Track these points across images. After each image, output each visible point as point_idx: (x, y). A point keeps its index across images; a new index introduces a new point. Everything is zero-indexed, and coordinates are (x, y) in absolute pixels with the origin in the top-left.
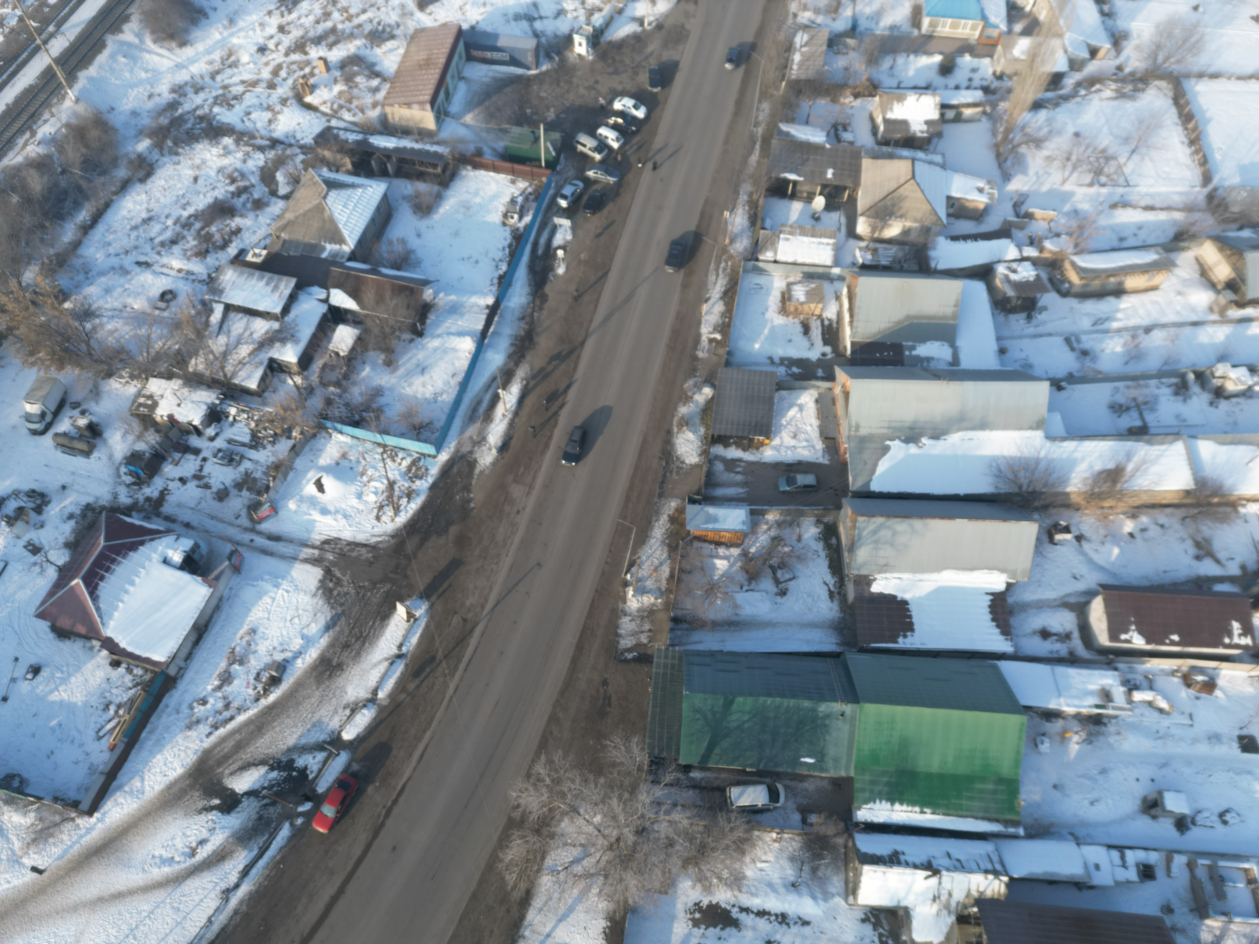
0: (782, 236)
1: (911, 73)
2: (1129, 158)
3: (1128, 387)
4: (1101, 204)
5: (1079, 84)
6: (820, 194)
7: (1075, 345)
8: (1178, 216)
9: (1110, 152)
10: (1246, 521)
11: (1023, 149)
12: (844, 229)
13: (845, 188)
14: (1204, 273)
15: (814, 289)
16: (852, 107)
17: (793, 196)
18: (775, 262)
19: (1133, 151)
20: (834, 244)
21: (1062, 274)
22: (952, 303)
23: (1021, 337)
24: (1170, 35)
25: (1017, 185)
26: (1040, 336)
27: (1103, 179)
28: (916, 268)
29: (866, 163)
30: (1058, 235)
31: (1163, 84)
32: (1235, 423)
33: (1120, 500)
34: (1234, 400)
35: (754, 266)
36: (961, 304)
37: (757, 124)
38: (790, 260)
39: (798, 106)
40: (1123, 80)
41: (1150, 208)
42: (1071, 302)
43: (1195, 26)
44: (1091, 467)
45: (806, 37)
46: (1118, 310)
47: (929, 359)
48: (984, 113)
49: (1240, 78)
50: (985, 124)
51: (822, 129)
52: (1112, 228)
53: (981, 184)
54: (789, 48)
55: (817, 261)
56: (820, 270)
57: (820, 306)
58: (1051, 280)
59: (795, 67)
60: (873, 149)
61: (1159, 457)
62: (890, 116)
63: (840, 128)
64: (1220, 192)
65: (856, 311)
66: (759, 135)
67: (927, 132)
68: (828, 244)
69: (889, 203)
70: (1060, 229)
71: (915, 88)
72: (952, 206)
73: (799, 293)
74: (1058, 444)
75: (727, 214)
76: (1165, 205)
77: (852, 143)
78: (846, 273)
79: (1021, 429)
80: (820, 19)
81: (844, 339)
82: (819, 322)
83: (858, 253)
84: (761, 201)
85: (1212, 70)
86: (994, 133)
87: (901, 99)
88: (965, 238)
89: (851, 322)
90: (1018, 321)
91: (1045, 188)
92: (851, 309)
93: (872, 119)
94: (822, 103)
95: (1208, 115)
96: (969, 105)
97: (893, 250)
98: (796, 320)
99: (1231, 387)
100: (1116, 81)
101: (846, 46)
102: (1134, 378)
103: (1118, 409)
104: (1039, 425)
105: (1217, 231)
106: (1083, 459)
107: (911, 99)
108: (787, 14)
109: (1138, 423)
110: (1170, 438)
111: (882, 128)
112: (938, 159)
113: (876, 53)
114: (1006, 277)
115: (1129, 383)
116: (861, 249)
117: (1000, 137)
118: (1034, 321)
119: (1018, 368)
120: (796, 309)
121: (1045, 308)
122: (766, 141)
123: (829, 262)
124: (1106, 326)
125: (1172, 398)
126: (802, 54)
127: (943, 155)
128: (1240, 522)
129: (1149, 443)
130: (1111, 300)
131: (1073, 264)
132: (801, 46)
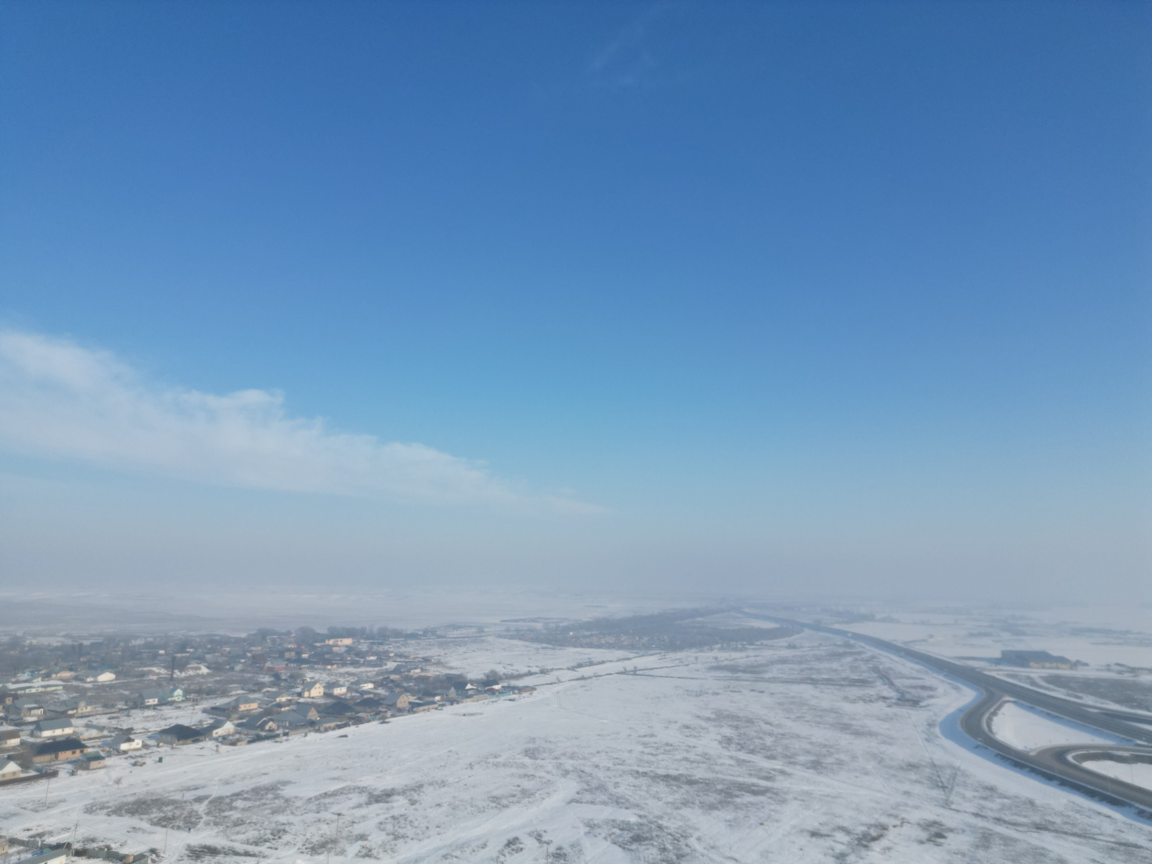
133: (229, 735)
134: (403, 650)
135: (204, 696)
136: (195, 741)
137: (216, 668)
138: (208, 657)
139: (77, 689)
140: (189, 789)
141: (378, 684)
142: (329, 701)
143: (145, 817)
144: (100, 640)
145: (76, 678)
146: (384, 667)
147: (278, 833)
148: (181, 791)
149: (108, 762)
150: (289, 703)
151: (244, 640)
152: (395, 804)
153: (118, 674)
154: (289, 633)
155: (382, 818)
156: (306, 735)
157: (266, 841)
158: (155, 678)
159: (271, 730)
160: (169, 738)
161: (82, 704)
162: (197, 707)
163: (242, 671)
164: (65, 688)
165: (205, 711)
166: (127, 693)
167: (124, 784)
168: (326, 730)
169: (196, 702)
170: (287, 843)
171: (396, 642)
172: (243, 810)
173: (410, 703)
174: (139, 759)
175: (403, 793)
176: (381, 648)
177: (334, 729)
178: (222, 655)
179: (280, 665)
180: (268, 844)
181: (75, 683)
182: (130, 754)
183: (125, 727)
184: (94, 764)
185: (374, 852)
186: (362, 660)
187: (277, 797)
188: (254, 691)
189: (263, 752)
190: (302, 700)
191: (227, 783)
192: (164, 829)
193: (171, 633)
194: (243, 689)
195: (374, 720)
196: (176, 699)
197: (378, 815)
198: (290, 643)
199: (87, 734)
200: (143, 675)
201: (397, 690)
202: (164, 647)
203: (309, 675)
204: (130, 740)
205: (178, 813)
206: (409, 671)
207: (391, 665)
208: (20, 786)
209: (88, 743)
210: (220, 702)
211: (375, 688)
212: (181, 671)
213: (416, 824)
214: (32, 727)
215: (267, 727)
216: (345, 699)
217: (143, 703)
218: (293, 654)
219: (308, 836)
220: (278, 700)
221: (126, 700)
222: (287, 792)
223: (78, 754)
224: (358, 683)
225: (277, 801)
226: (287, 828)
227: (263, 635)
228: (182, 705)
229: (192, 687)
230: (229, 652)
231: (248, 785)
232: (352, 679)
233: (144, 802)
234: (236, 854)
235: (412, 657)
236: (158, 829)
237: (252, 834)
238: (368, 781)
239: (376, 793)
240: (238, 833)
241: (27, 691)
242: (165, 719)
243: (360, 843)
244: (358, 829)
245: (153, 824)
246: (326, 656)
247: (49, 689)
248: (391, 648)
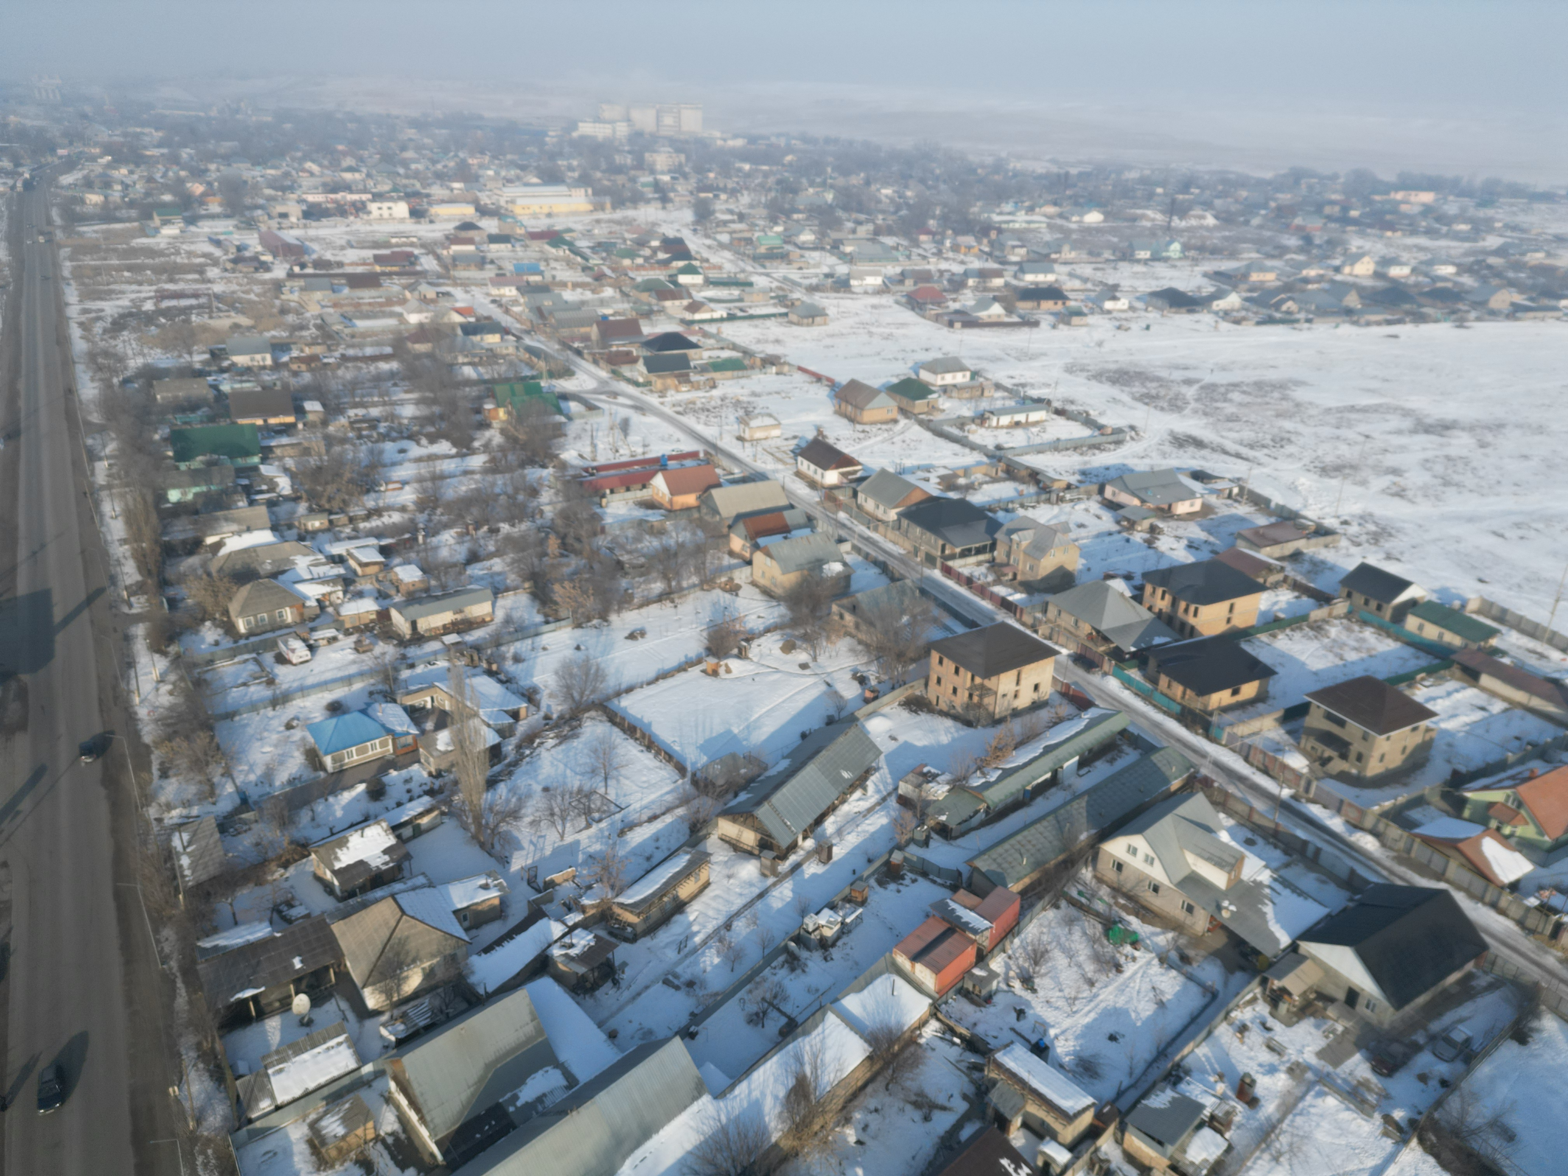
0: (270, 1071)
1: (339, 813)
2: (606, 786)
3: (750, 992)
4: (609, 837)
5: (519, 747)
6: (297, 993)
7: (676, 982)
8: (680, 811)
9: (586, 788)
10: (933, 1050)
11: (504, 827)
12: (350, 1015)
13: (326, 969)
14: (735, 846)
15: (349, 1109)
16: (287, 879)
17: (262, 1015)
18: (278, 1108)
19: (606, 779)
20: (347, 1040)
21: (619, 921)
22: (527, 1018)
23: (620, 1009)
24: (572, 675)
25: (518, 862)
26: (639, 994)
27: (596, 815)
28: (464, 1005)
29: (337, 928)
30: (590, 887)
31: (593, 713)
32: (857, 964)
33: (824, 1112)
34: (839, 943)
35: (248, 1131)
36: (537, 1014)
37: (165, 959)
38: (298, 1093)
39: (214, 911)
40: (557, 726)
41: (653, 818)
42: (645, 943)
43: (587, 660)
44: (776, 1097)
45: (186, 837)
46: (690, 924)
47: (540, 1099)
48: (443, 814)
49: (649, 683)
50: (450, 824)
51: (261, 920)
52: (634, 852)
53: (482, 881)
54: (169, 855)
55: (335, 1073)
56: (346, 1081)
57: (370, 1125)
58: (611, 934)
59: (187, 872)
60: (338, 909)
61: (823, 1041)
62: (338, 866)
63: (284, 908)
64: (699, 774)
65: (420, 1100)
66: (175, 970)
67: (392, 860)
68: (339, 1044)
69: (391, 955)
70: (588, 880)
71: (352, 826)
72: (465, 918)
73: (333, 1126)
74: (730, 1096)
75: (173, 1090)
76: (663, 809)
77: (308, 916)
78: (382, 1064)
79: (685, 1107)
80: (195, 811)
81: (424, 1145)
82: (379, 1146)
83: (384, 1032)
84: (218, 1046)
85: (624, 686)
86: (465, 828)
87: (343, 843)
88: (499, 942)
89: (422, 1119)
90: (607, 994)
91: (548, 852)
92: (413, 1103)
93: (319, 879)
94: (246, 895)
95: (646, 720)
96: (421, 815)
97: (426, 1002)
98: (347, 1164)
99: (828, 933)
100: (551, 729)
101: (245, 822)
102: (749, 979)
103: (757, 1019)
104: (699, 1089)
105: (720, 807)
106: (763, 1094)
107: (355, 839)
108: (147, 823)
109: (783, 1021)
110: (818, 1015)
111: (336, 883)
112: (421, 880)
113: (286, 813)
114: (566, 955)
115: (748, 987)
116: (384, 1025)
117: (473, 828)
118: (623, 984)
119: (640, 1043)
120: (340, 1150)
121: (624, 964)
122: (189, 972)
123: (352, 1065)
124: (690, 945)
125: (792, 976)
126: (190, 855)
127: (423, 874)
128: (929, 1054)
129: (806, 1033)
130: (678, 918)
131: (622, 905)
132: (185, 848)
133: (1233, 310)
134: (1522, 219)
135: (1207, 255)
136: (1190, 311)
137: (1226, 219)
138: (1218, 202)
139: (1061, 229)
140: (1177, 367)
141: (1463, 269)
142: (1380, 284)
143: (1126, 389)
144: (1088, 168)
145: (1061, 216)
146: (1481, 244)
147: (1281, 441)
148: (1169, 367)
149: (1091, 319)
150: (1320, 279)
151: (1269, 183)
152: (1454, 441)
153: (1108, 215)
154: (1334, 177)
155: (1429, 454)
156: (1337, 326)
157: (1264, 446)
158: (1148, 224)
159: (1288, 312)
160: (1160, 303)
161: (1066, 248)
162: (1197, 269)
163: (1260, 227)
164: (1050, 226)
165: (1206, 275)
166: (1115, 240)
167: (1106, 348)
168: (1368, 324)
169: (1195, 261)
170: (1290, 456)
171: (1512, 205)
172: (1241, 405)
173: (1513, 304)
174: (1124, 323)
175: (1470, 428)
176: (1482, 213)
177: (1378, 323)
178: (1237, 201)
179: (1314, 224)
180: (1266, 451)
181: (1059, 222)
182: (1115, 314)
183: (1111, 282)
184: (1075, 320)
185: (1410, 494)
186: (1444, 229)
187: (1284, 398)
188: (1273, 257)
189: (1273, 339)
190: (1338, 277)
191: (1224, 368)
192: (1146, 408)
193: (1173, 166)
194: (1258, 252)
195: (1445, 320)
196: (1171, 254)
197: (1424, 449)
198: (1335, 192)
199: (1070, 285)
200: (1134, 219)
201: (1495, 282)
202: (1163, 184)
203: (1355, 243)
204: (1114, 298)
205: (1162, 392)
206: (1523, 254)
207: (1492, 242)
208: (1005, 330)
209: (1070, 295)
210: (1226, 265)
211: (1458, 274)
212: (1181, 219)
213: (1482, 473)
214: (1015, 268)
215: (1284, 308)
216: (1405, 285)
217: (1132, 255)
218: (1337, 209)
219: (1320, 453)
220: (1305, 273)
221: (1114, 249)
222: (1300, 394)
223: (1059, 307)
224: (1431, 263)
225: (1284, 403)
226: (1293, 438)
227: (1296, 176)
228: (1179, 263)
229: (1193, 241)
230: (1246, 199)
231: (1251, 376)
232: (1423, 256)
233: (1127, 373)
234: (1225, 452)
235: (1534, 232)
236: (1139, 405)
237: (1247, 435)
238: (1419, 403)
239: (1428, 421)
240: (1230, 430)
241: (1011, 225)
242: (1157, 279)
243: (1391, 478)
244: (1391, 460)
245: (1135, 399)
246: (1388, 217)
247: (1033, 226)
248: (1500, 215)
